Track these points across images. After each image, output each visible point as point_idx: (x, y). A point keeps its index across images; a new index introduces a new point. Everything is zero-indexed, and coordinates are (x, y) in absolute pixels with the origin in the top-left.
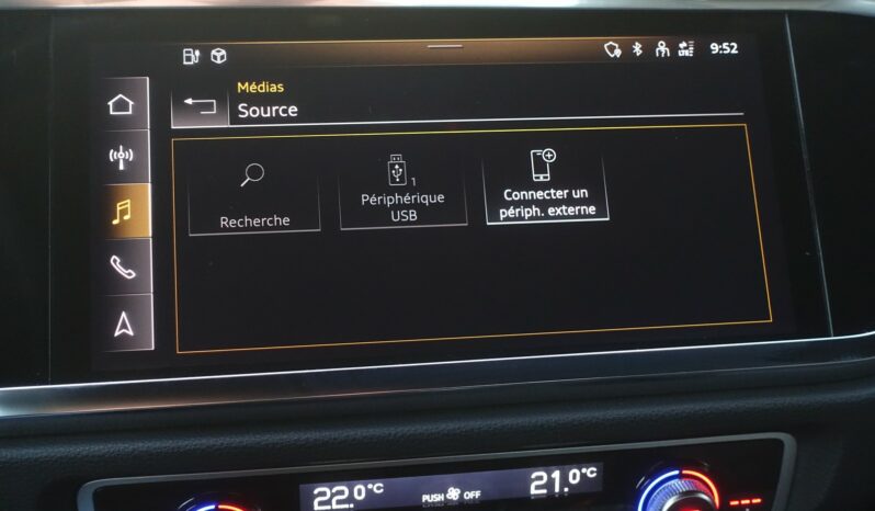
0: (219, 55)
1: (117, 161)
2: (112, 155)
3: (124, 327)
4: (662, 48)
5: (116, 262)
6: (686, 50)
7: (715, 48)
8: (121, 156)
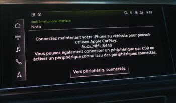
0: (39, 14)
1: (17, 38)
2: (16, 37)
3: (19, 76)
4: (136, 12)
5: (17, 61)
6: (141, 13)
7: (147, 12)
8: (18, 37)
